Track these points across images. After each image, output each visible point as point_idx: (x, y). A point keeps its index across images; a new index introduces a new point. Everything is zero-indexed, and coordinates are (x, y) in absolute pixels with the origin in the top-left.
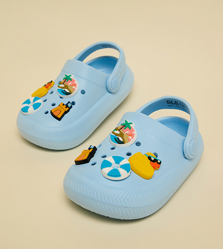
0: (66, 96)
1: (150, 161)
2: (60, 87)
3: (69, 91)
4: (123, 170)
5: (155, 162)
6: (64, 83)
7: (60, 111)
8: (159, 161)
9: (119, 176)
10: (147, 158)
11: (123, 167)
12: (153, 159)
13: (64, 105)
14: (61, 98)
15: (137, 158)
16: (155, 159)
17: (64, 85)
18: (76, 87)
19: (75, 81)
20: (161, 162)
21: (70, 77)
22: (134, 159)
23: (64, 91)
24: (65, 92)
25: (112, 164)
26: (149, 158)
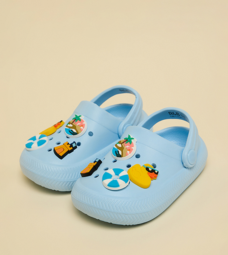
0: (72, 135)
1: (148, 172)
2: (68, 127)
3: (76, 131)
4: (121, 180)
5: (152, 172)
6: (72, 123)
7: (63, 150)
8: (156, 172)
9: (118, 186)
10: (145, 169)
11: (121, 178)
12: (150, 169)
13: (68, 144)
14: (68, 138)
15: (136, 170)
16: (152, 170)
17: (73, 125)
18: (84, 128)
19: (84, 122)
20: (158, 172)
21: (80, 118)
22: (133, 170)
23: (72, 130)
24: (72, 132)
25: (112, 176)
26: (147, 169)
